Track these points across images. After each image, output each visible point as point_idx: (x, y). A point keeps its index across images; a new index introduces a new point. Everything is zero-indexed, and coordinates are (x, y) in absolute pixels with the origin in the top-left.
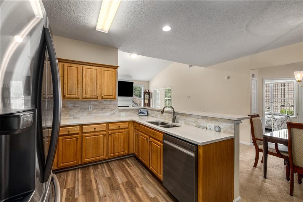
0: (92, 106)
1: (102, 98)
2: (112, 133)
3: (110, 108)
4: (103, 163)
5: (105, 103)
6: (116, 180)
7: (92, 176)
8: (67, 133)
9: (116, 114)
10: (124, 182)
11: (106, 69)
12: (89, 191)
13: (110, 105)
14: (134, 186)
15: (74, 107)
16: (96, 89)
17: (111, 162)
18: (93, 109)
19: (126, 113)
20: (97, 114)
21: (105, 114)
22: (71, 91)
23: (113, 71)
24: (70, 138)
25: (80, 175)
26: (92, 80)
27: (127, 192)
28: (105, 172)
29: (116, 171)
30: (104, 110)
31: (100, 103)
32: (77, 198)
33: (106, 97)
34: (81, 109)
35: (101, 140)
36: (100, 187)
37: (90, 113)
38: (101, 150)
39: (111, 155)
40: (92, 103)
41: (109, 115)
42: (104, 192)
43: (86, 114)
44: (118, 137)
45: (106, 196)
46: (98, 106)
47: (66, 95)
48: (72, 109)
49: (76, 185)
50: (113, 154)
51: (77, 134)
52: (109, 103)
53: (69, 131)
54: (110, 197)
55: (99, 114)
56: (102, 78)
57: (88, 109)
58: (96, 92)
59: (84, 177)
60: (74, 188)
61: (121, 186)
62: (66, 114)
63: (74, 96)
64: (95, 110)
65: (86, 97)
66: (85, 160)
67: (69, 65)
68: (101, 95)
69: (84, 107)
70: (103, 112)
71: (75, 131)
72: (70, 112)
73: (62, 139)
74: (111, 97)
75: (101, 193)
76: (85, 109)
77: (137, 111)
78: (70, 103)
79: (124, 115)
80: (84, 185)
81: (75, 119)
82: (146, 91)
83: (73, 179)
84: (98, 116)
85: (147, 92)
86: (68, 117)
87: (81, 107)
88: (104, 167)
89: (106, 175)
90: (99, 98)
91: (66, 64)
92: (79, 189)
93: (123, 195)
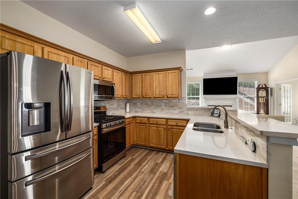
0: (164, 104)
1: (167, 97)
2: (170, 129)
3: (178, 106)
4: (165, 152)
5: (174, 101)
6: (160, 166)
7: (150, 157)
8: (140, 122)
9: (184, 112)
10: (163, 171)
11: (170, 72)
12: (139, 164)
13: (179, 103)
14: (166, 179)
15: (152, 104)
16: (162, 90)
17: (170, 154)
18: (165, 106)
19: (194, 112)
20: (168, 111)
21: (174, 111)
22: (146, 93)
23: (176, 72)
24: (143, 126)
25: (145, 153)
26: (159, 82)
27: (157, 179)
28: (159, 158)
29: (166, 162)
30: (174, 108)
31: (170, 101)
32: (131, 165)
33: (170, 96)
34: (157, 106)
35: (162, 132)
36: (147, 166)
37: (163, 110)
38: (162, 141)
39: (170, 147)
40: (164, 101)
41: (178, 112)
42: (144, 170)
43: (159, 110)
44: (176, 133)
45: (143, 173)
46: (168, 104)
47: (144, 96)
48: (151, 106)
49: (138, 158)
50: (172, 147)
51: (146, 123)
52: (178, 102)
53: (141, 121)
54: (144, 175)
55: (169, 111)
56: (167, 80)
57: (161, 106)
58: (162, 92)
59: (146, 155)
60: (135, 159)
61: (158, 173)
62: (148, 109)
63: (148, 96)
64: (166, 107)
65: (156, 97)
66: (151, 144)
67: (145, 74)
68: (167, 94)
69: (158, 105)
70: (173, 110)
71: (145, 121)
72: (150, 108)
73: (138, 126)
74: (175, 96)
75: (143, 170)
76: (159, 106)
77: (207, 111)
78: (150, 101)
79: (192, 114)
80: (141, 160)
81: (153, 114)
82: (261, 86)
83: (139, 154)
84: (168, 113)
85: (262, 88)
86: (148, 111)
87: (157, 104)
88: (163, 155)
89: (157, 161)
90: (165, 98)
91: (143, 74)
92: (136, 161)
93: (152, 179)
